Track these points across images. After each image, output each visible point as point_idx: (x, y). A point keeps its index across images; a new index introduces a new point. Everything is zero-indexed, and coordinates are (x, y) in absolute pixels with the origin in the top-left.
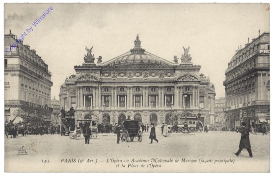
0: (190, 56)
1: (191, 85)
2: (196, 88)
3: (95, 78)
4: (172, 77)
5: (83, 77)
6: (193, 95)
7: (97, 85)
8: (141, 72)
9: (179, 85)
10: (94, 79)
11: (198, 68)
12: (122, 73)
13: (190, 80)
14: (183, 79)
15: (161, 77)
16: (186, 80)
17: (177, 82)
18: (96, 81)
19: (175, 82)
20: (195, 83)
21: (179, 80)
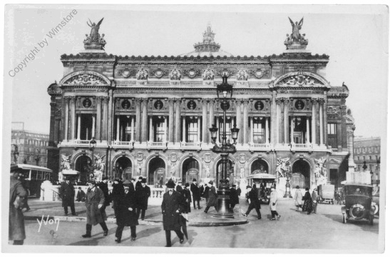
0: (305, 38)
1: (309, 96)
2: (320, 102)
3: (101, 80)
4: (264, 80)
5: (76, 77)
6: (313, 118)
7: (104, 95)
8: (198, 67)
9: (280, 96)
10: (98, 81)
11: (322, 61)
12: (159, 70)
13: (304, 86)
14: (289, 82)
15: (241, 79)
16: (297, 86)
17: (275, 89)
18: (103, 85)
19: (271, 90)
20: (318, 93)
21: (281, 86)
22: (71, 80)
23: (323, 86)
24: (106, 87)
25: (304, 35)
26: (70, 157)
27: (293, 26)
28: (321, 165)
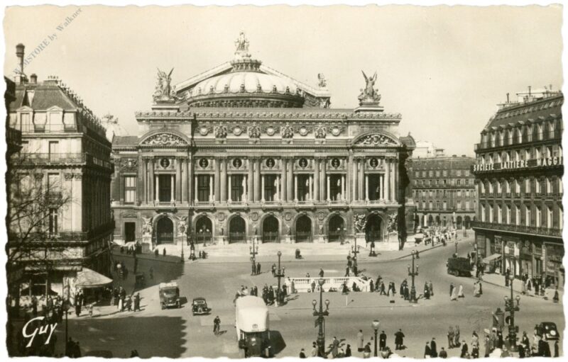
0: (378, 93)
1: (383, 155)
2: (393, 161)
3: (181, 139)
4: (341, 137)
5: (155, 137)
6: (386, 175)
7: (184, 154)
9: (357, 155)
10: (177, 141)
11: (395, 120)
13: (380, 145)
14: (365, 142)
15: (320, 137)
16: (372, 145)
17: (353, 148)
18: (182, 145)
19: (348, 149)
20: (391, 152)
21: (358, 145)
22: (149, 140)
23: (396, 146)
24: (186, 147)
25: (377, 90)
26: (152, 220)
27: (367, 82)
28: (394, 220)
